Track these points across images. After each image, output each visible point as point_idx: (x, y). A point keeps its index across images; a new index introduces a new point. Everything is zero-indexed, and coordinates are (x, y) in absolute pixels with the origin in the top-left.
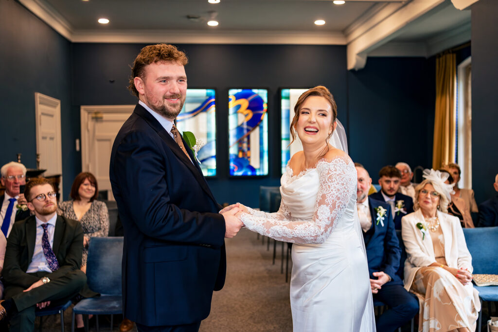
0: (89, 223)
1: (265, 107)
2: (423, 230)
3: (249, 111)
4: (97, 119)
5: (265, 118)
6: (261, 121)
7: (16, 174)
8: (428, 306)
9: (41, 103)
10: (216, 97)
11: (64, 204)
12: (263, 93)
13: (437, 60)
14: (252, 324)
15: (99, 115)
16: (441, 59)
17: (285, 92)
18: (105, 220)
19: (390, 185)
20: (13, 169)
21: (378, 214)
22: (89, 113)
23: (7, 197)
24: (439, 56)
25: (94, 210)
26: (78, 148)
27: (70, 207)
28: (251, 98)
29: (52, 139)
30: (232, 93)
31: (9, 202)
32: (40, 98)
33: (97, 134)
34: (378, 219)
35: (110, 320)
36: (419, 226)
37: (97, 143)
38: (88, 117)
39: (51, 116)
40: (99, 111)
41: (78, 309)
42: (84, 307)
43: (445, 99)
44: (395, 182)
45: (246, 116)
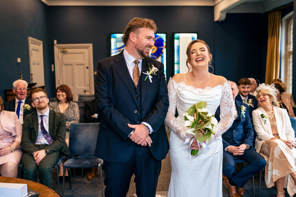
0: (68, 115)
1: (165, 44)
2: (264, 119)
3: (155, 47)
4: (64, 52)
5: (164, 51)
6: (162, 53)
7: (22, 87)
8: (271, 162)
9: (31, 43)
11: (53, 104)
12: (163, 36)
13: (269, 15)
14: (164, 173)
15: (65, 50)
16: (272, 14)
17: (176, 35)
18: (77, 113)
19: (245, 90)
20: (20, 84)
21: (242, 110)
22: (59, 49)
23: (17, 101)
24: (270, 12)
25: (70, 107)
26: (53, 70)
27: (57, 106)
28: (156, 39)
29: (38, 64)
31: (18, 103)
32: (31, 40)
33: (64, 61)
34: (242, 113)
35: (82, 171)
36: (262, 116)
37: (64, 67)
38: (59, 51)
39: (38, 51)
40: (65, 47)
41: (67, 165)
42: (70, 164)
43: (273, 39)
44: (248, 88)
45: (153, 50)
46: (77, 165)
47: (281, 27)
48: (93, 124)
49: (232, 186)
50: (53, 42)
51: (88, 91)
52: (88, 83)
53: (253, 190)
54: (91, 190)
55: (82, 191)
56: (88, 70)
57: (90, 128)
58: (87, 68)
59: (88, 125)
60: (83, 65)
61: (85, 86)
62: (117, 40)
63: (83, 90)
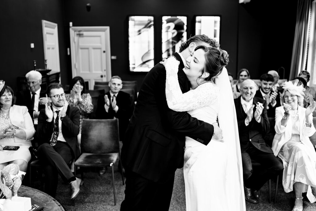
1: (185, 28)
3: (175, 31)
4: (80, 35)
6: (182, 37)
8: (291, 167)
9: (45, 27)
10: (154, 21)
15: (81, 33)
17: (198, 18)
19: (267, 86)
22: (75, 31)
26: (69, 54)
28: (176, 22)
29: (53, 48)
30: (165, 18)
32: (45, 23)
33: (80, 44)
37: (80, 51)
38: (74, 33)
39: (53, 34)
40: (81, 30)
41: (78, 164)
42: (81, 163)
43: (301, 24)
44: (270, 84)
45: (173, 33)
46: (88, 164)
47: (311, 11)
48: (106, 121)
49: (248, 189)
50: (69, 25)
51: (105, 76)
52: (104, 68)
53: (269, 192)
54: (103, 187)
55: (95, 188)
56: (105, 54)
57: (103, 124)
58: (104, 52)
59: (100, 122)
60: (100, 49)
61: (102, 70)
62: (135, 23)
63: (100, 75)
